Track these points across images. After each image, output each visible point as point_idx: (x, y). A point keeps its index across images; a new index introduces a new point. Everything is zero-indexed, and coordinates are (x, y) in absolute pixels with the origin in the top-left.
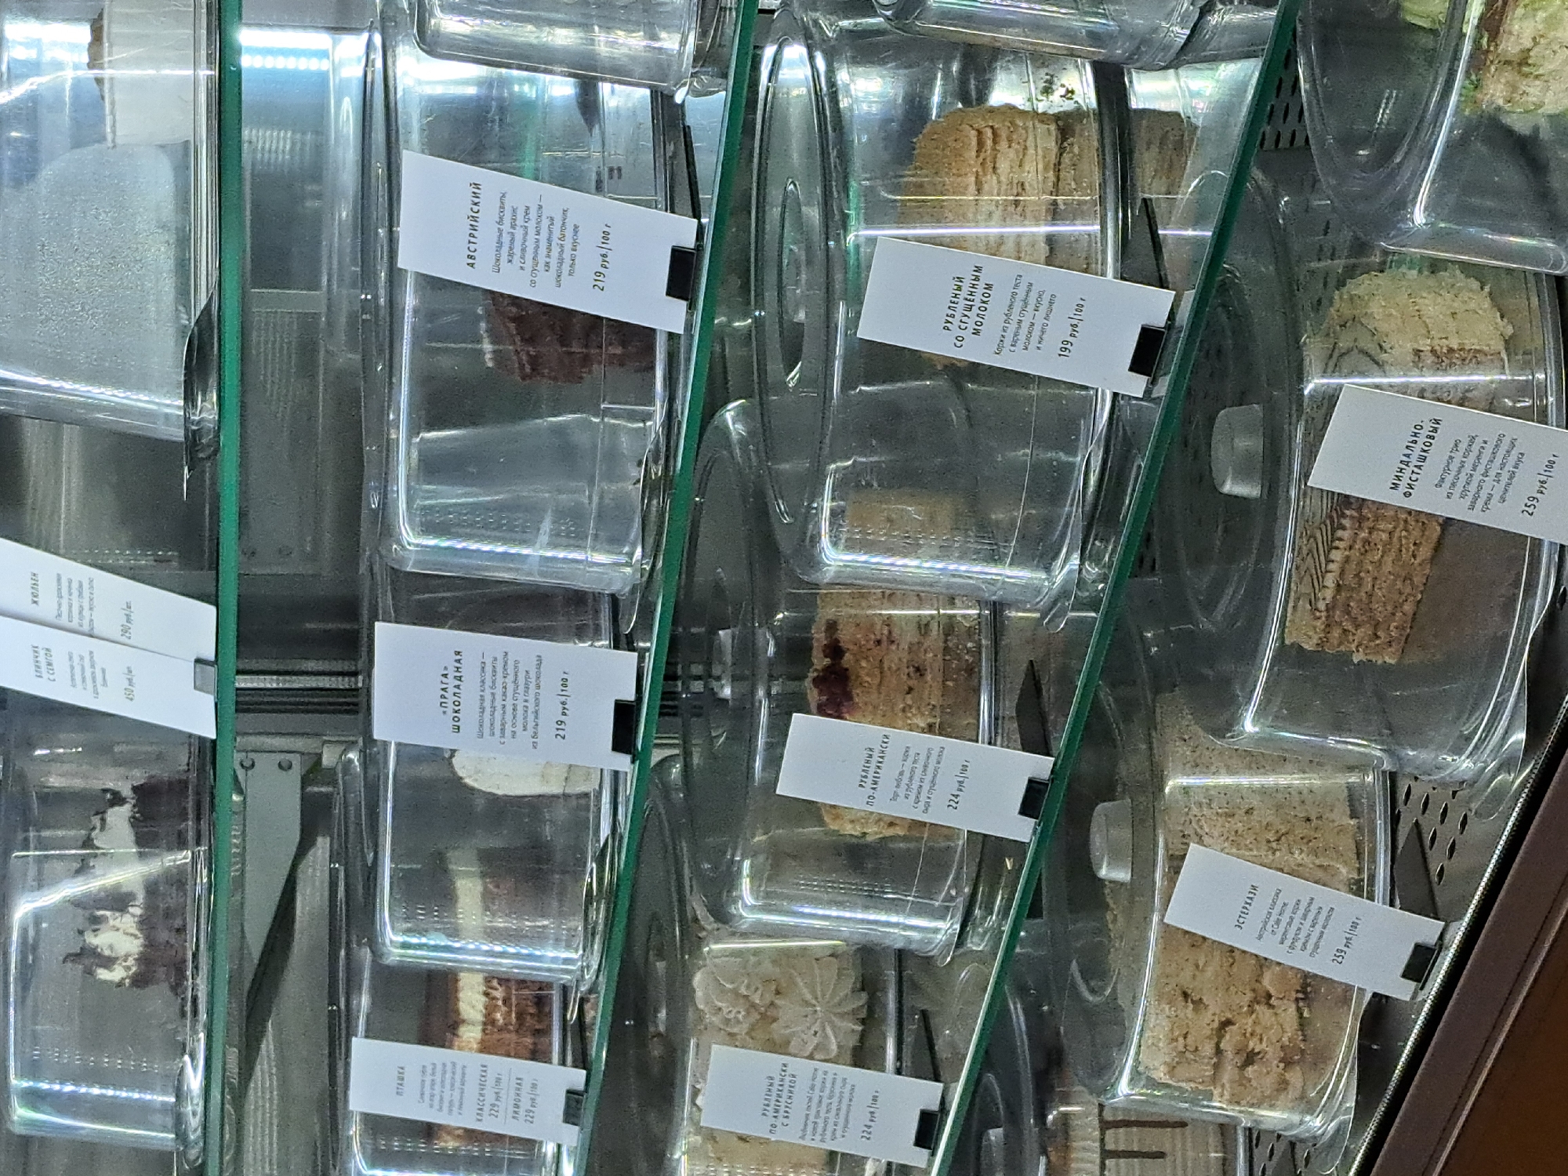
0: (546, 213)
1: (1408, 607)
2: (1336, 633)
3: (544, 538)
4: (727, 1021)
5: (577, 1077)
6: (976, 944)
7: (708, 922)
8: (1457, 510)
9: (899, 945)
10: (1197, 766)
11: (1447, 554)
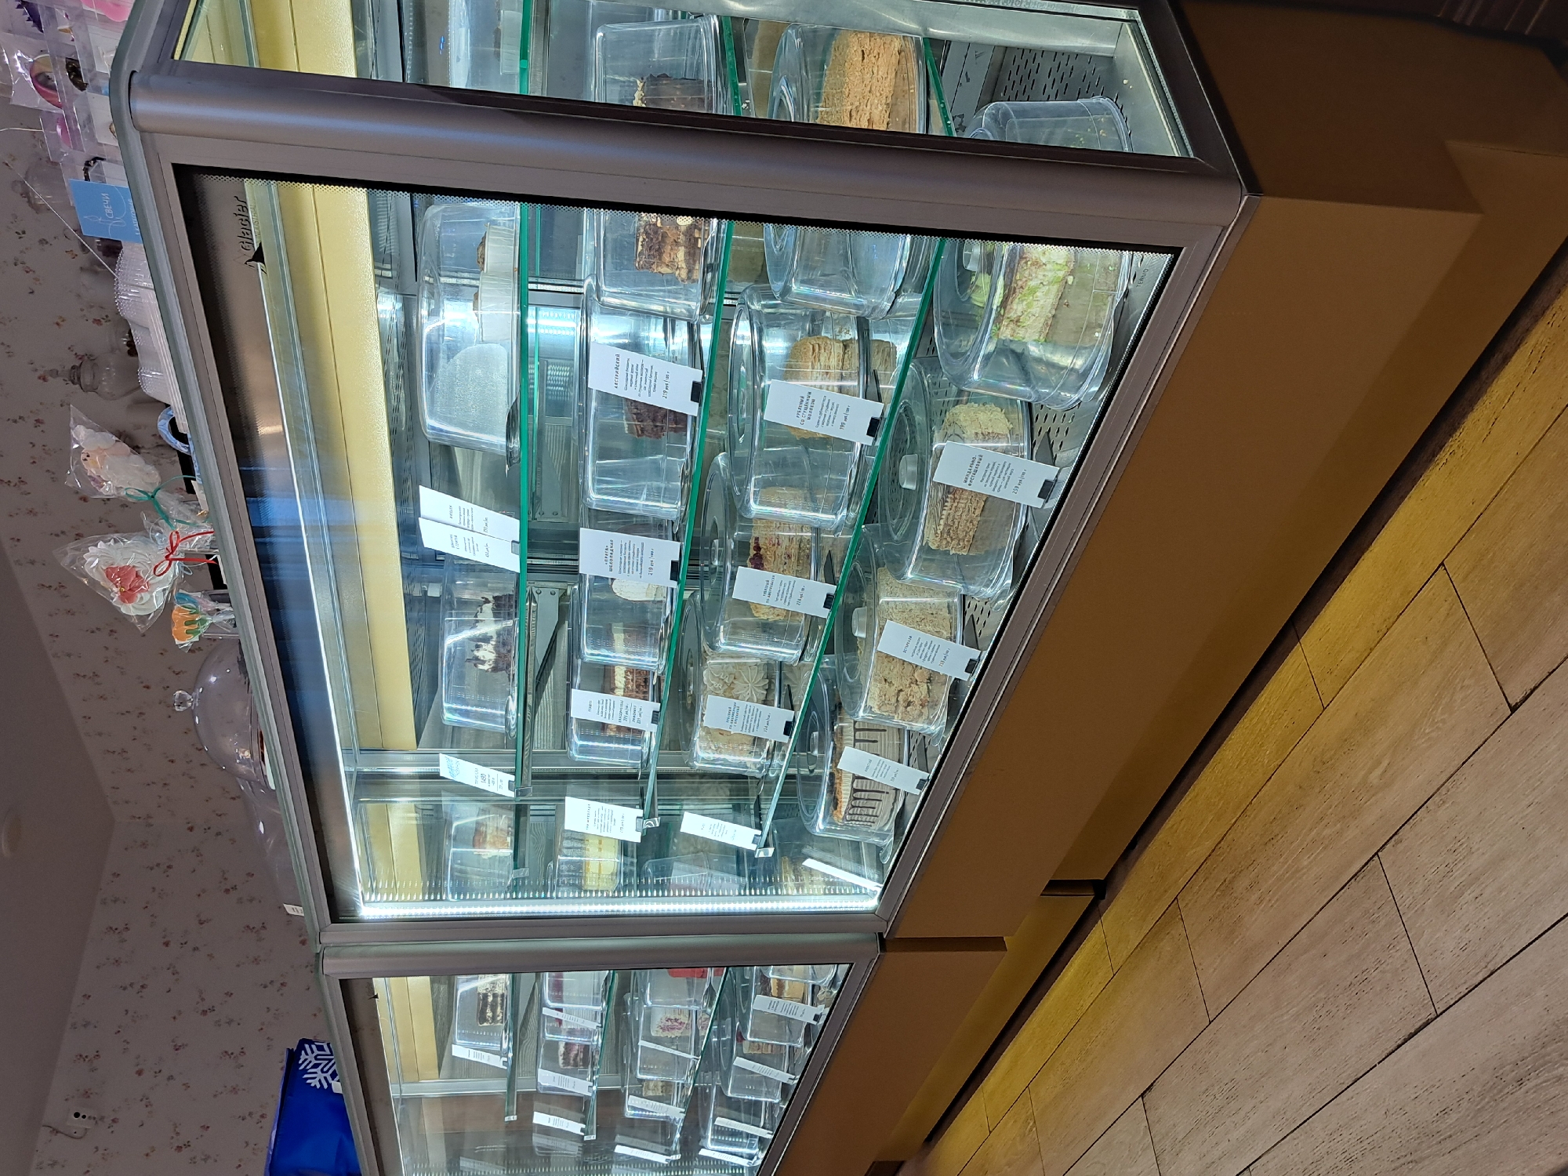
0: (645, 367)
1: (971, 533)
2: (944, 542)
3: (644, 496)
4: (715, 689)
5: (657, 706)
6: (807, 659)
7: (709, 651)
8: (988, 491)
9: (780, 660)
10: (892, 594)
11: (986, 512)
